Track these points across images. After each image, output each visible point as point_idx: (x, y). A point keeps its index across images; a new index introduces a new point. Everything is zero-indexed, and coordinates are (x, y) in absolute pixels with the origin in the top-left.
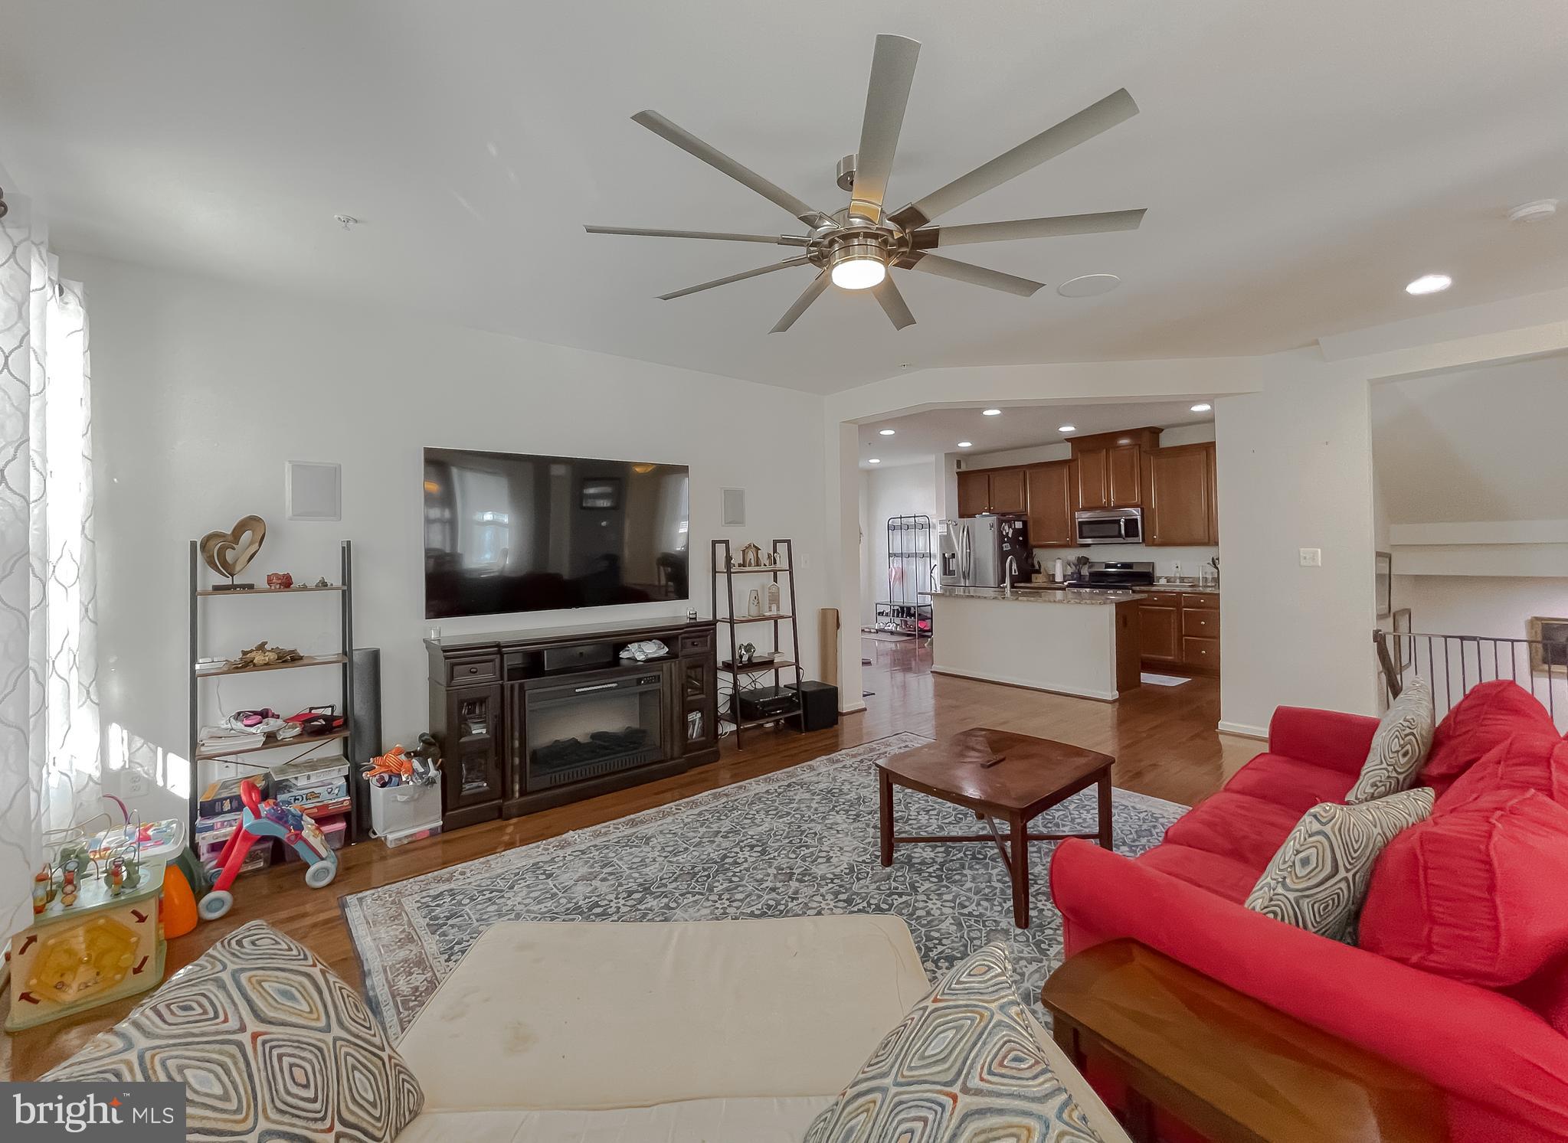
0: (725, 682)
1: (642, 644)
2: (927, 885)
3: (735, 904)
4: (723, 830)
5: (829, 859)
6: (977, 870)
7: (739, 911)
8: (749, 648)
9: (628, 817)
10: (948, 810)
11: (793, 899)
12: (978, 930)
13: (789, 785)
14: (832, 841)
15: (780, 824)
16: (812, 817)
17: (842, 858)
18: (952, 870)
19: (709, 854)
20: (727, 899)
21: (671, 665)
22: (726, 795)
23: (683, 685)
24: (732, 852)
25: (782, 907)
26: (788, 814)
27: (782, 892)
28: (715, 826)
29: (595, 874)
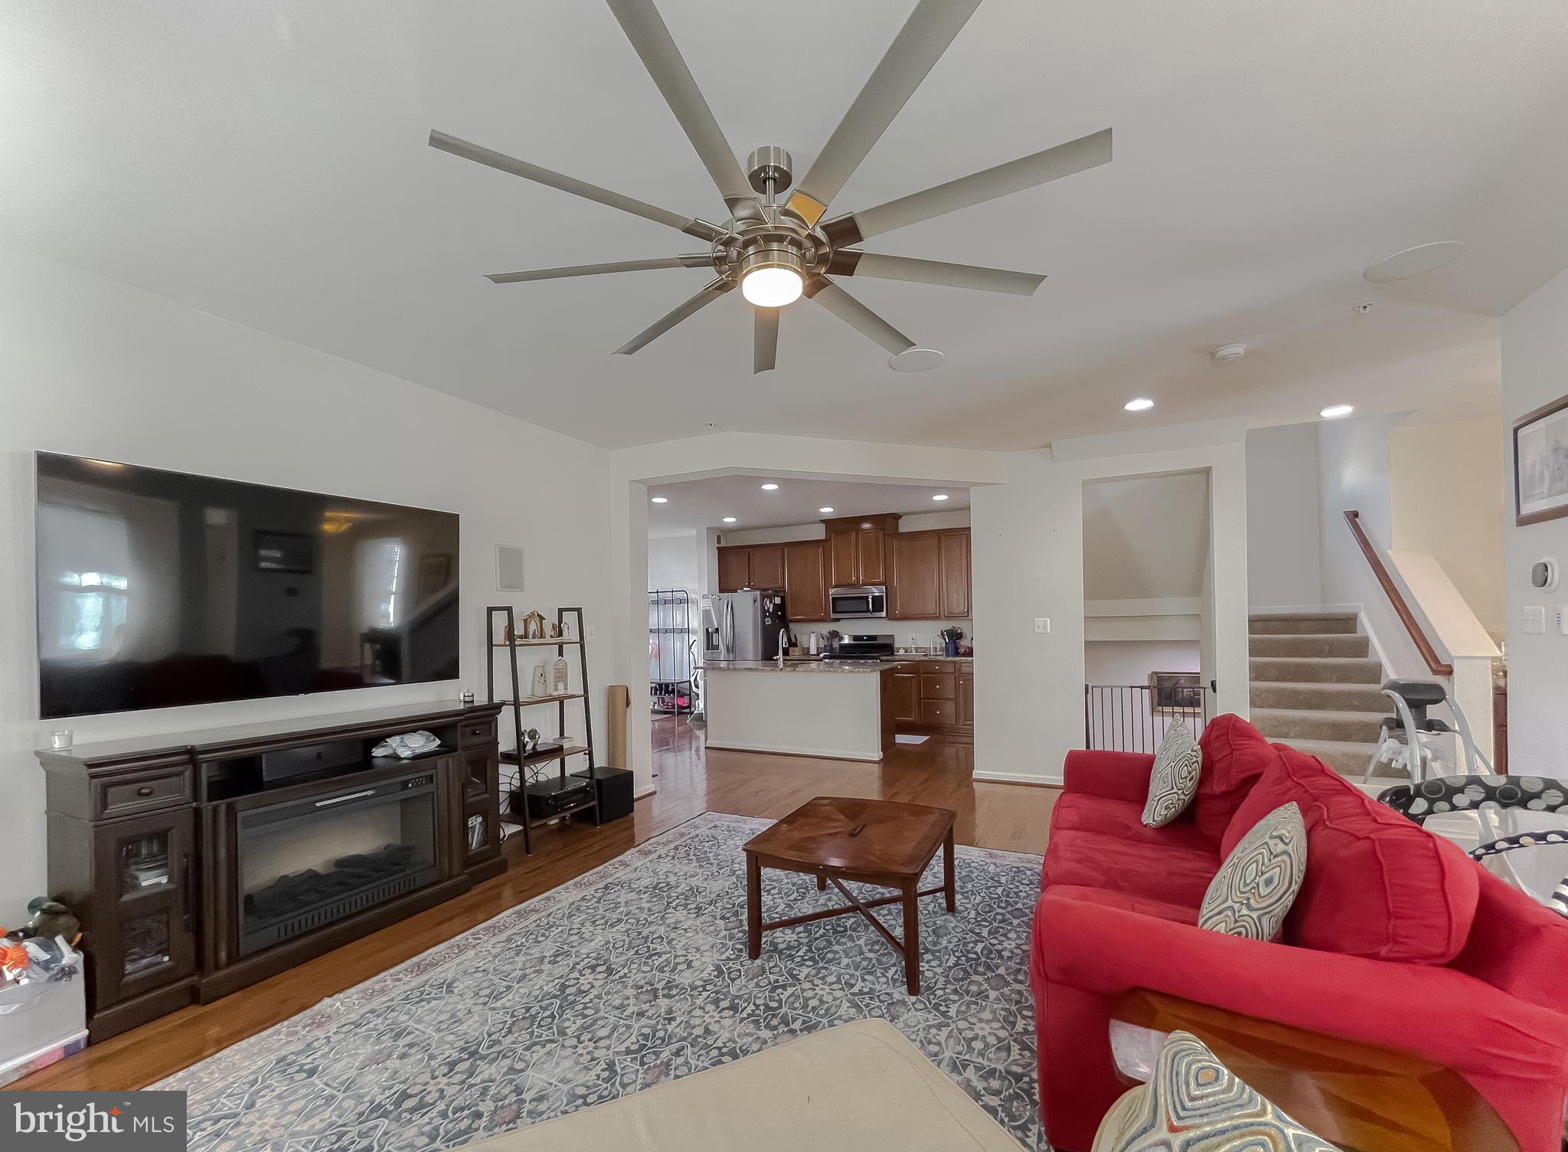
0: (507, 776)
1: (406, 737)
2: (805, 971)
3: (601, 1044)
4: (547, 954)
5: (689, 966)
6: (845, 944)
7: (611, 1052)
8: (533, 734)
9: (409, 962)
10: (788, 886)
11: (670, 1020)
12: (877, 1007)
13: (606, 887)
14: (684, 942)
15: (615, 934)
16: (649, 919)
17: (704, 959)
18: (822, 949)
19: (541, 988)
20: (590, 1040)
21: (448, 760)
22: (533, 910)
23: (463, 784)
24: (570, 979)
25: (661, 1034)
26: (619, 921)
27: (653, 1015)
28: (535, 952)
29: (386, 1052)
